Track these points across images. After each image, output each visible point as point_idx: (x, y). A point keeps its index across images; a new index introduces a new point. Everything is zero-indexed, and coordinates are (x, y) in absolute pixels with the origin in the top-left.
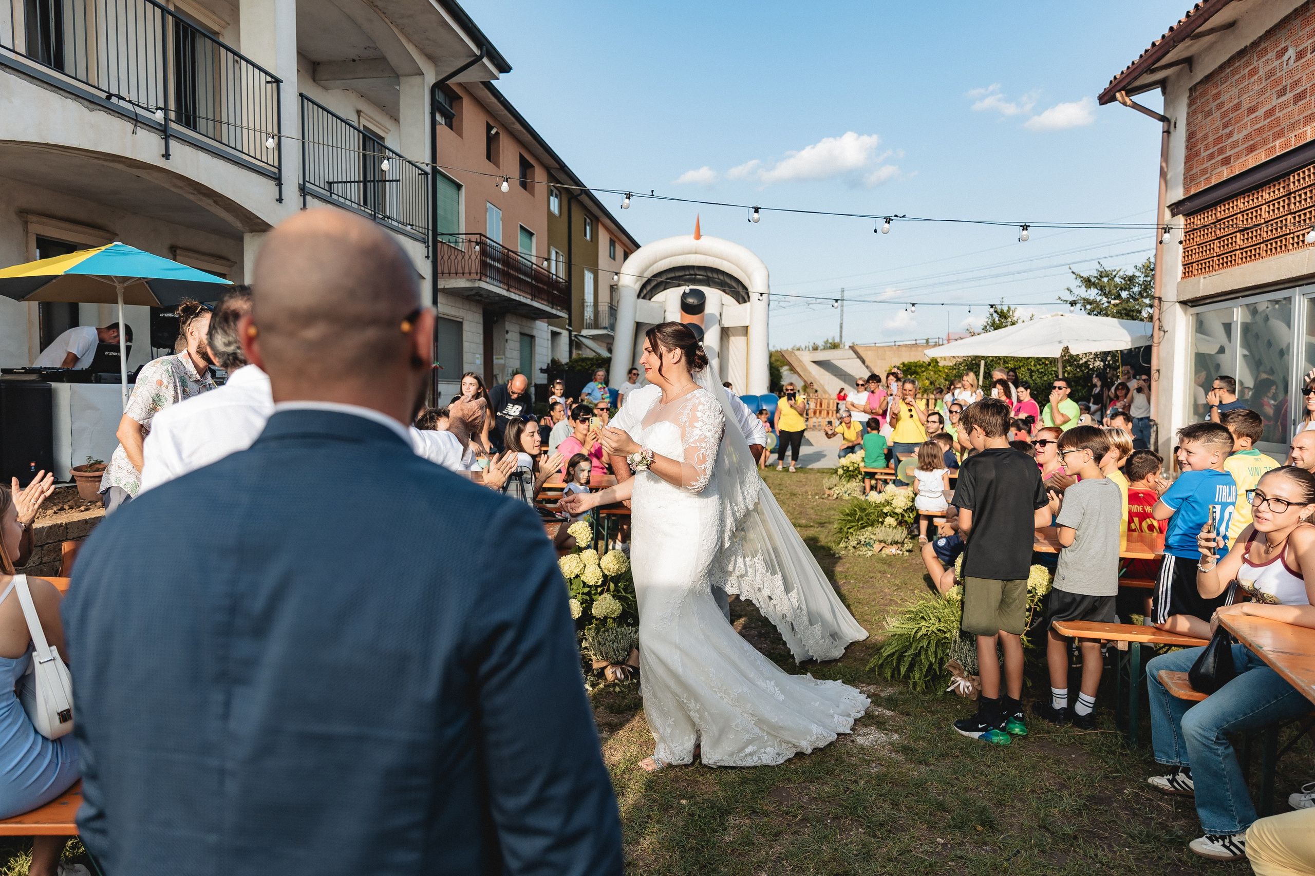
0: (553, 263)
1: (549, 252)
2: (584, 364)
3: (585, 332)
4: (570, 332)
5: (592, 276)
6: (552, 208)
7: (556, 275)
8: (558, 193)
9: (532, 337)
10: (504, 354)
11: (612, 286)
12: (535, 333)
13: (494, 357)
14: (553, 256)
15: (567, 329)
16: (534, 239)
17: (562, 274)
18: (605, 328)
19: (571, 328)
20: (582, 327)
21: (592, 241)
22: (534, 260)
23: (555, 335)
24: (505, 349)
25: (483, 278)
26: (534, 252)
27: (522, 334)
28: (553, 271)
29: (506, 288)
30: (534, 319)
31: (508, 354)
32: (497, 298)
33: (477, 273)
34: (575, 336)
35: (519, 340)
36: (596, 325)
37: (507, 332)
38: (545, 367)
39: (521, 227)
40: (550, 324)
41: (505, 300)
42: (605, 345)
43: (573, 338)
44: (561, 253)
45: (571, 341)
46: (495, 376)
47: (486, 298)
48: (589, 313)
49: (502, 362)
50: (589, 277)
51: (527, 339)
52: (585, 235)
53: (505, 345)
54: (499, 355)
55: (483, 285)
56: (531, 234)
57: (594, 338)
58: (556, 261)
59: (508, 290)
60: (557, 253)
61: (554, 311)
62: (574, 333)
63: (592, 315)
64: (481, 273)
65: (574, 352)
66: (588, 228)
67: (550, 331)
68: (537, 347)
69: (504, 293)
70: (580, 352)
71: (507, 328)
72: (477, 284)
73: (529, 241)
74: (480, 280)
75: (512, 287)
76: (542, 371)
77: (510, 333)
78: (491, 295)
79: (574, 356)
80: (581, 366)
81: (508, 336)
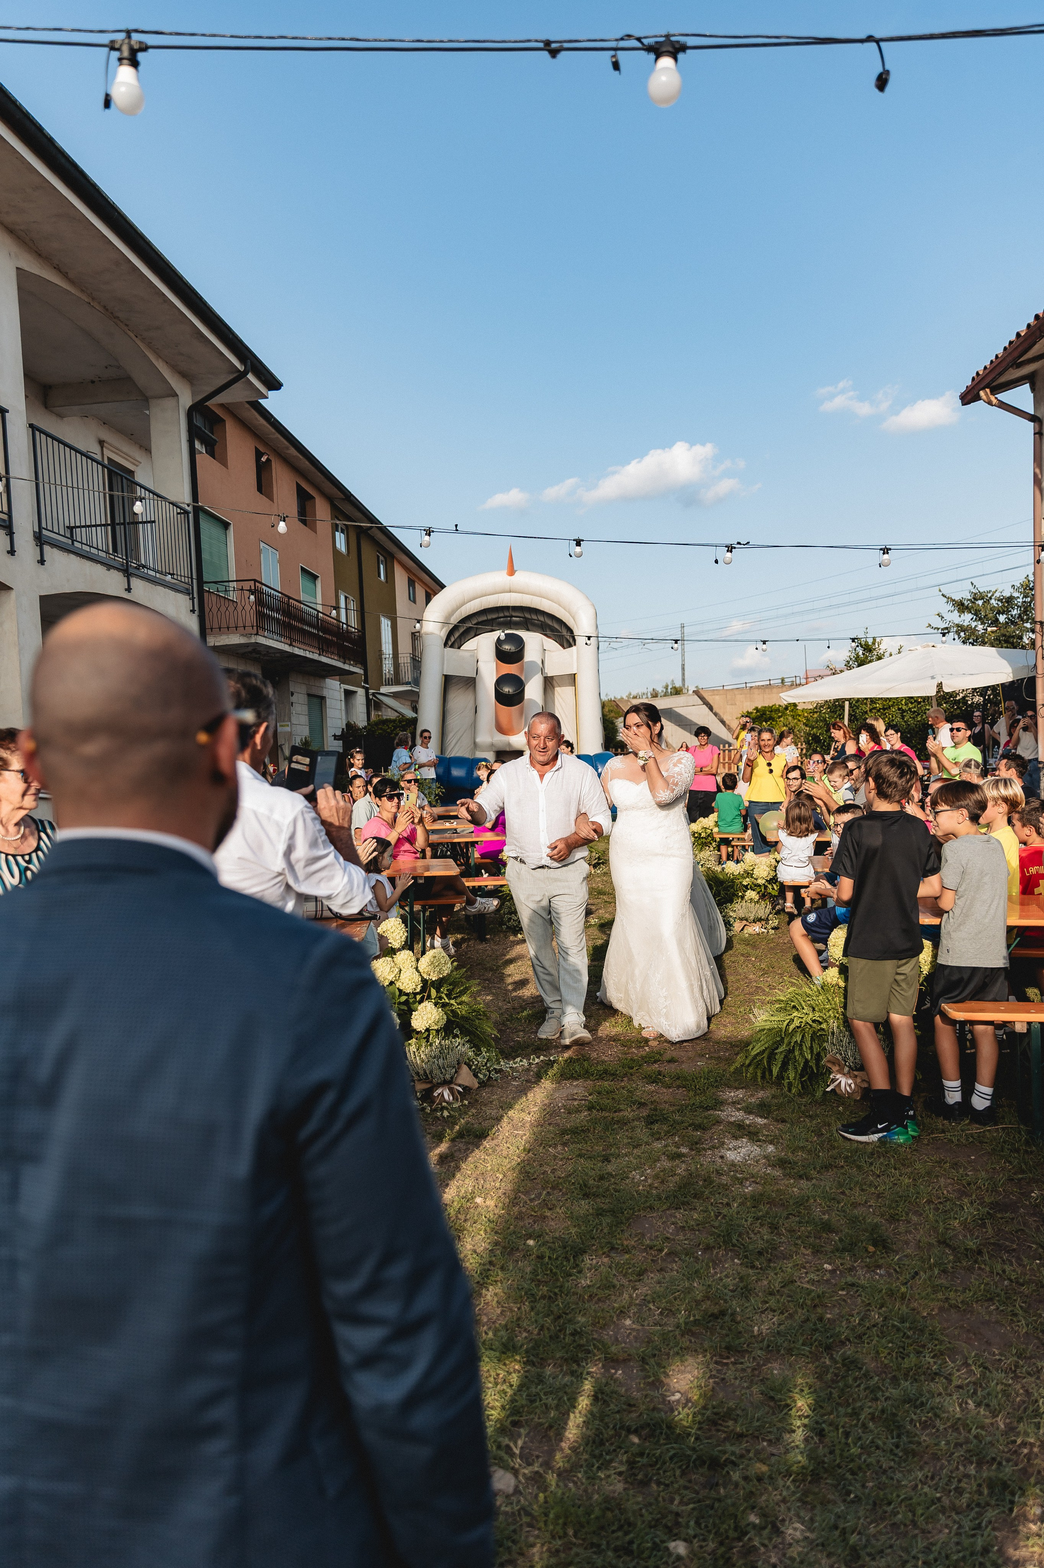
0: (343, 612)
1: (337, 600)
2: (385, 727)
3: (383, 690)
4: (367, 690)
5: (390, 624)
6: (338, 545)
7: (347, 625)
8: (344, 528)
9: (322, 698)
10: (290, 721)
11: (413, 636)
12: (325, 693)
14: (343, 604)
15: (363, 687)
16: (319, 583)
17: (354, 622)
18: (408, 683)
19: (367, 686)
20: (381, 684)
21: (387, 582)
22: (319, 608)
23: (349, 694)
24: (290, 713)
25: (260, 632)
26: (320, 600)
27: (309, 695)
28: (344, 620)
29: (289, 642)
30: (324, 677)
31: (294, 720)
32: (278, 655)
33: (253, 627)
34: (373, 694)
35: (306, 702)
36: (397, 681)
37: (292, 694)
38: (340, 732)
39: (303, 569)
40: (342, 682)
41: (287, 657)
42: (409, 703)
43: (371, 697)
44: (351, 598)
45: (368, 701)
46: (281, 746)
47: (265, 655)
48: (388, 666)
49: (288, 729)
50: (385, 625)
51: (317, 701)
52: (379, 575)
53: (290, 710)
54: (284, 721)
55: (261, 640)
56: (315, 577)
57: (395, 695)
58: (347, 607)
59: (290, 645)
60: (346, 598)
61: (346, 667)
62: (371, 691)
63: (392, 670)
64: (257, 626)
65: (373, 712)
66: (382, 566)
67: (342, 691)
68: (328, 710)
69: (287, 648)
70: (380, 714)
71: (291, 690)
72: (253, 640)
73: (313, 586)
74: (257, 634)
75: (295, 640)
76: (336, 737)
77: (295, 696)
78: (270, 651)
79: (373, 718)
80: (381, 729)
81: (293, 699)
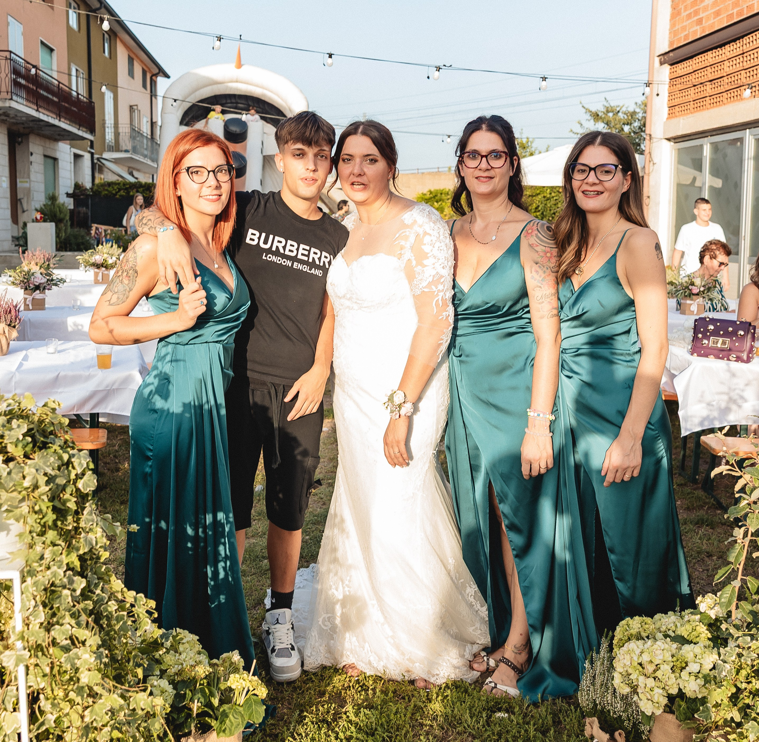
0: (74, 79)
1: (69, 69)
2: (110, 189)
3: (106, 155)
4: (92, 154)
5: (112, 95)
6: (71, 23)
7: (77, 92)
8: (76, 6)
9: (55, 160)
10: (29, 178)
11: (131, 107)
12: (58, 155)
13: (18, 180)
14: (74, 72)
15: (89, 152)
16: (55, 54)
17: (83, 91)
18: (126, 151)
19: (93, 151)
20: (103, 150)
21: (110, 58)
22: (55, 75)
23: (77, 157)
24: (29, 171)
25: (14, 97)
26: (55, 67)
27: (45, 156)
28: (74, 88)
29: (36, 108)
30: (57, 140)
31: (33, 177)
32: (24, 119)
33: (7, 92)
34: (98, 159)
35: (42, 163)
36: (116, 148)
37: (32, 154)
38: (71, 191)
39: (42, 43)
40: (72, 146)
41: (33, 121)
42: (127, 169)
43: (95, 161)
44: (81, 71)
45: (93, 165)
46: (20, 200)
47: (13, 118)
48: (109, 136)
49: (27, 185)
50: (109, 97)
51: (50, 161)
52: (104, 52)
53: (29, 168)
54: (23, 178)
55: (14, 105)
56: (52, 50)
57: (116, 161)
58: (77, 77)
59: (37, 110)
60: (77, 70)
61: (80, 133)
62: (96, 156)
63: (113, 138)
64: (12, 92)
65: (97, 175)
66: (106, 45)
67: (72, 154)
68: (60, 171)
69: (33, 113)
70: (102, 176)
71: (31, 150)
72: (7, 104)
73: (49, 58)
74: (11, 99)
75: (41, 107)
76: (68, 195)
77: (34, 155)
78: (19, 115)
79: (97, 181)
80: (107, 190)
81: (32, 158)
